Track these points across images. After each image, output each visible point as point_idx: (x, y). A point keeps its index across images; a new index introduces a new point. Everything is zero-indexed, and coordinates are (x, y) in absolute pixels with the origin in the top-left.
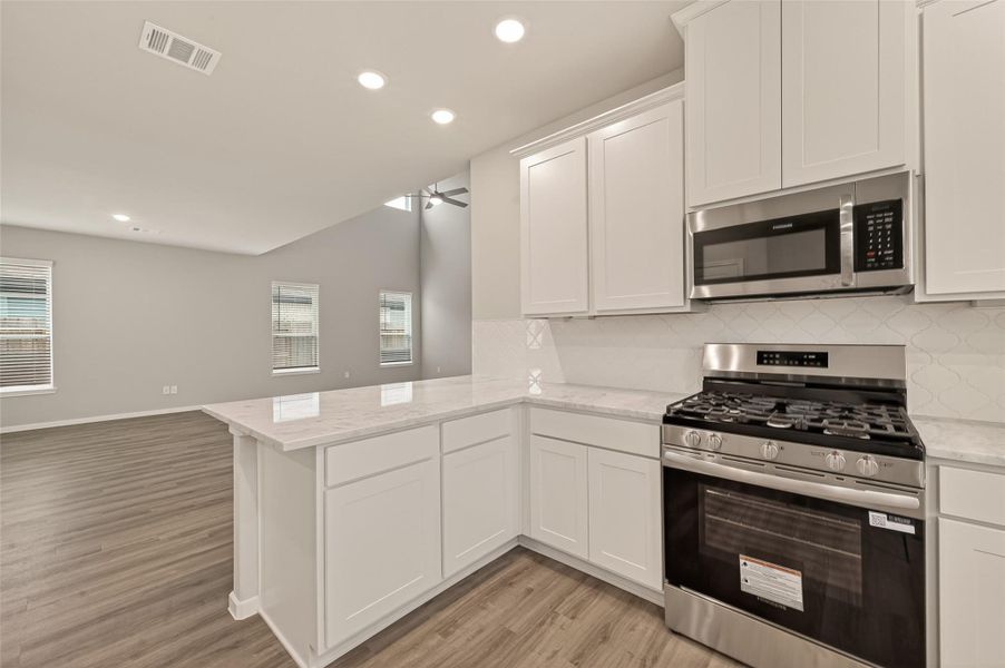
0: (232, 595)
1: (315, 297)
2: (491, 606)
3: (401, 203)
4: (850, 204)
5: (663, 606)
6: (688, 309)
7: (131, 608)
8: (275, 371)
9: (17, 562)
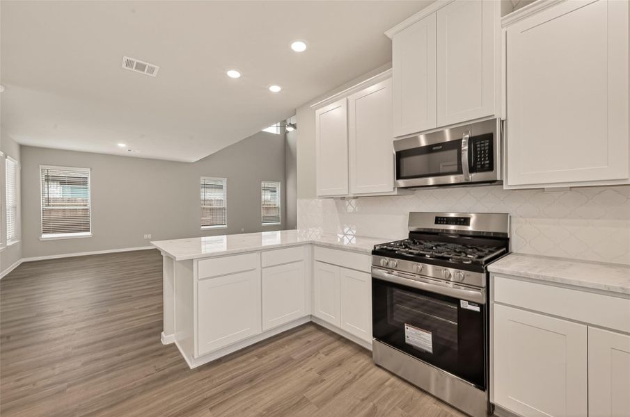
0: (163, 333)
1: (225, 185)
2: (287, 347)
3: (274, 130)
4: (468, 136)
5: (371, 350)
6: (396, 193)
7: (119, 336)
8: (202, 227)
9: (72, 314)
